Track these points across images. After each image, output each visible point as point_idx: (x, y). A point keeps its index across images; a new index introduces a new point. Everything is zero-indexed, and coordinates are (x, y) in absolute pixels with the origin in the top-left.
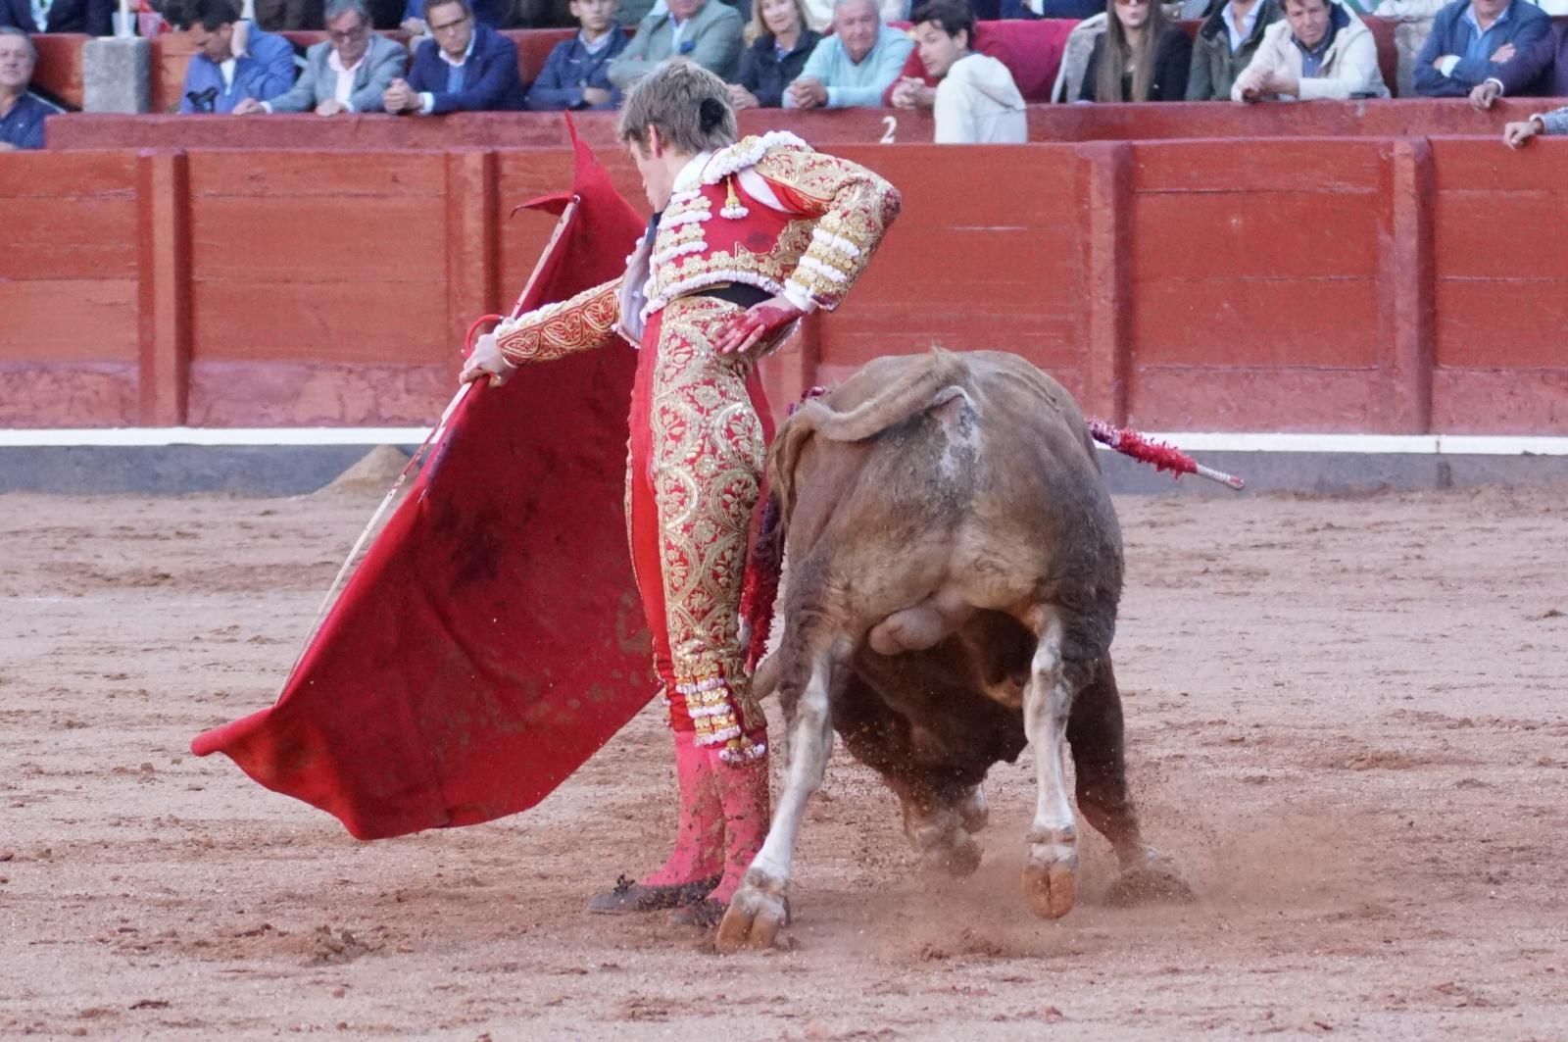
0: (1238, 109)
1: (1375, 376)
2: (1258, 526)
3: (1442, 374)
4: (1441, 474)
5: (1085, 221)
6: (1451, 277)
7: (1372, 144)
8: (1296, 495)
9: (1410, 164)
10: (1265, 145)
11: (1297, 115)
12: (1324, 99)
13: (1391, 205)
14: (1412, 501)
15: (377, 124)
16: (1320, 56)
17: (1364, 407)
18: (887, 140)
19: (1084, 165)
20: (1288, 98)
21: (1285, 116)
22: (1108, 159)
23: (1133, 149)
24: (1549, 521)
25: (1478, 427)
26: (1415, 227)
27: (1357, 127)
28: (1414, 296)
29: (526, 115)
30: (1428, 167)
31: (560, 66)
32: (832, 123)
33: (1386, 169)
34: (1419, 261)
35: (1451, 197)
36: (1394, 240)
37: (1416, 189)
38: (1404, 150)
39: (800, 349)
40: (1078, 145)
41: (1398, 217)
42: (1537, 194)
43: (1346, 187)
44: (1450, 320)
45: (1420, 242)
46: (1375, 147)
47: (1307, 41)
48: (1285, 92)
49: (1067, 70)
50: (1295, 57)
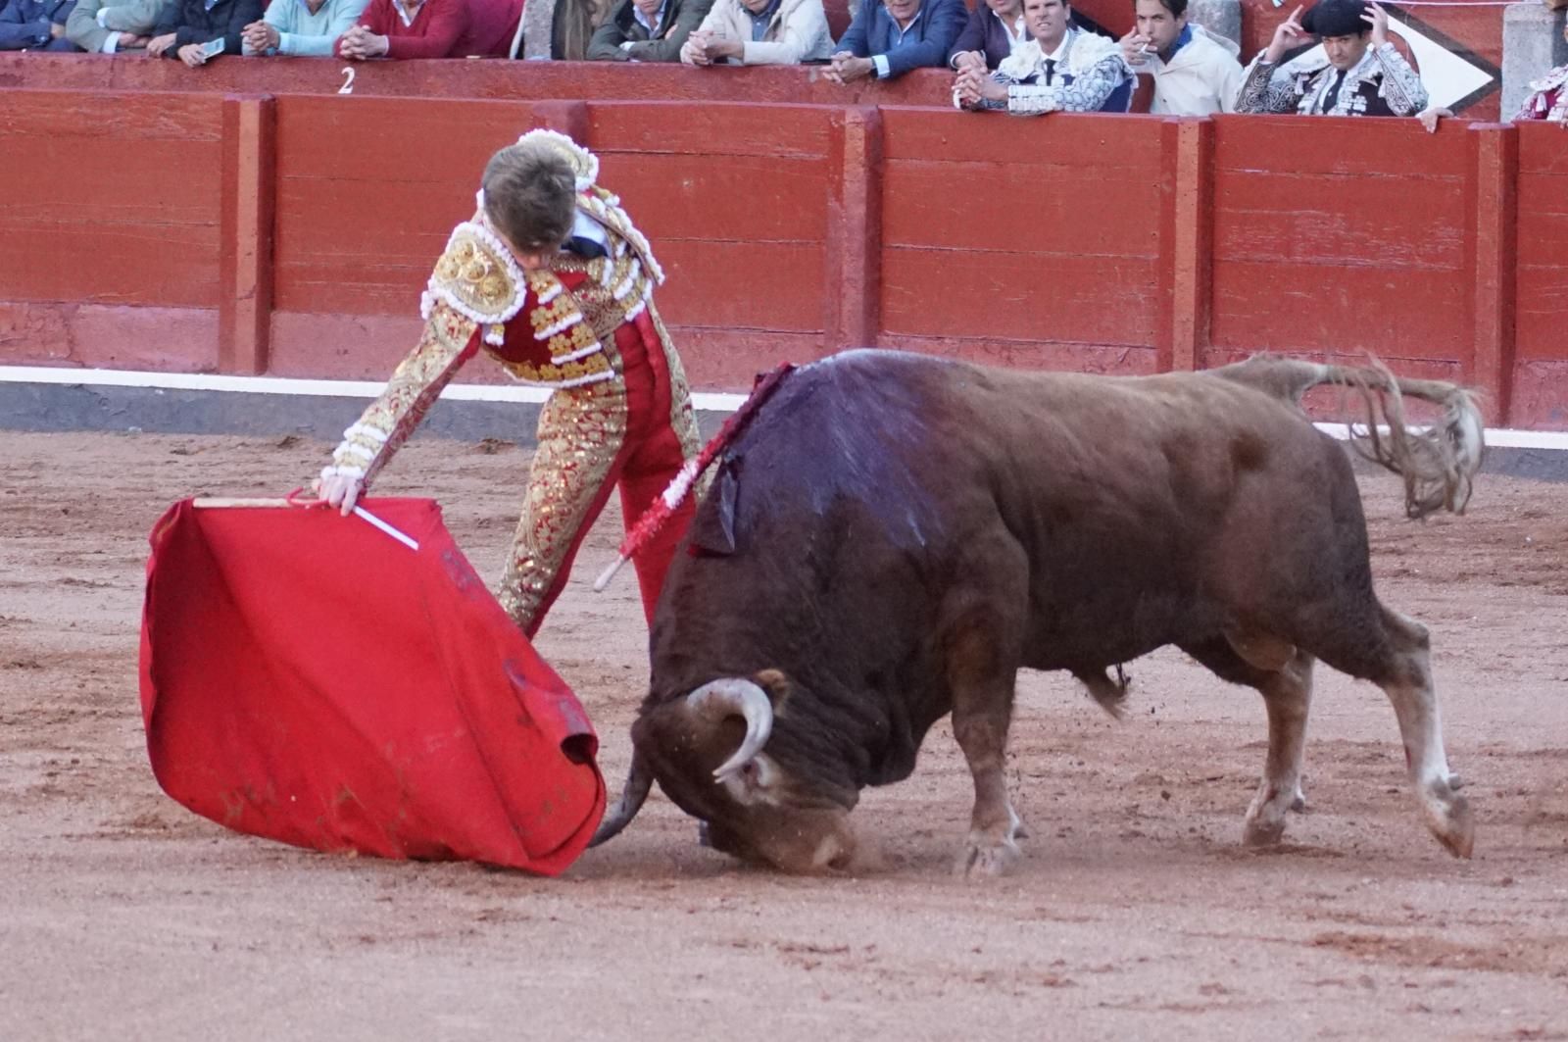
1: (819, 341)
3: (886, 339)
6: (898, 243)
7: (823, 111)
9: (861, 132)
10: (717, 108)
11: (750, 79)
12: (777, 63)
13: (841, 174)
16: (768, 19)
18: (345, 91)
20: (734, 61)
21: (739, 80)
22: (564, 117)
23: (589, 108)
26: (863, 195)
27: (809, 93)
28: (862, 262)
30: (878, 136)
31: (24, 6)
32: (290, 72)
33: (837, 138)
34: (867, 228)
35: (899, 165)
36: (842, 207)
37: (866, 156)
38: (854, 117)
39: (255, 295)
40: (535, 103)
41: (847, 184)
42: (983, 165)
43: (797, 153)
44: (895, 287)
45: (868, 209)
46: (826, 114)
47: (752, 8)
48: (731, 55)
49: (525, 27)
50: (745, 22)
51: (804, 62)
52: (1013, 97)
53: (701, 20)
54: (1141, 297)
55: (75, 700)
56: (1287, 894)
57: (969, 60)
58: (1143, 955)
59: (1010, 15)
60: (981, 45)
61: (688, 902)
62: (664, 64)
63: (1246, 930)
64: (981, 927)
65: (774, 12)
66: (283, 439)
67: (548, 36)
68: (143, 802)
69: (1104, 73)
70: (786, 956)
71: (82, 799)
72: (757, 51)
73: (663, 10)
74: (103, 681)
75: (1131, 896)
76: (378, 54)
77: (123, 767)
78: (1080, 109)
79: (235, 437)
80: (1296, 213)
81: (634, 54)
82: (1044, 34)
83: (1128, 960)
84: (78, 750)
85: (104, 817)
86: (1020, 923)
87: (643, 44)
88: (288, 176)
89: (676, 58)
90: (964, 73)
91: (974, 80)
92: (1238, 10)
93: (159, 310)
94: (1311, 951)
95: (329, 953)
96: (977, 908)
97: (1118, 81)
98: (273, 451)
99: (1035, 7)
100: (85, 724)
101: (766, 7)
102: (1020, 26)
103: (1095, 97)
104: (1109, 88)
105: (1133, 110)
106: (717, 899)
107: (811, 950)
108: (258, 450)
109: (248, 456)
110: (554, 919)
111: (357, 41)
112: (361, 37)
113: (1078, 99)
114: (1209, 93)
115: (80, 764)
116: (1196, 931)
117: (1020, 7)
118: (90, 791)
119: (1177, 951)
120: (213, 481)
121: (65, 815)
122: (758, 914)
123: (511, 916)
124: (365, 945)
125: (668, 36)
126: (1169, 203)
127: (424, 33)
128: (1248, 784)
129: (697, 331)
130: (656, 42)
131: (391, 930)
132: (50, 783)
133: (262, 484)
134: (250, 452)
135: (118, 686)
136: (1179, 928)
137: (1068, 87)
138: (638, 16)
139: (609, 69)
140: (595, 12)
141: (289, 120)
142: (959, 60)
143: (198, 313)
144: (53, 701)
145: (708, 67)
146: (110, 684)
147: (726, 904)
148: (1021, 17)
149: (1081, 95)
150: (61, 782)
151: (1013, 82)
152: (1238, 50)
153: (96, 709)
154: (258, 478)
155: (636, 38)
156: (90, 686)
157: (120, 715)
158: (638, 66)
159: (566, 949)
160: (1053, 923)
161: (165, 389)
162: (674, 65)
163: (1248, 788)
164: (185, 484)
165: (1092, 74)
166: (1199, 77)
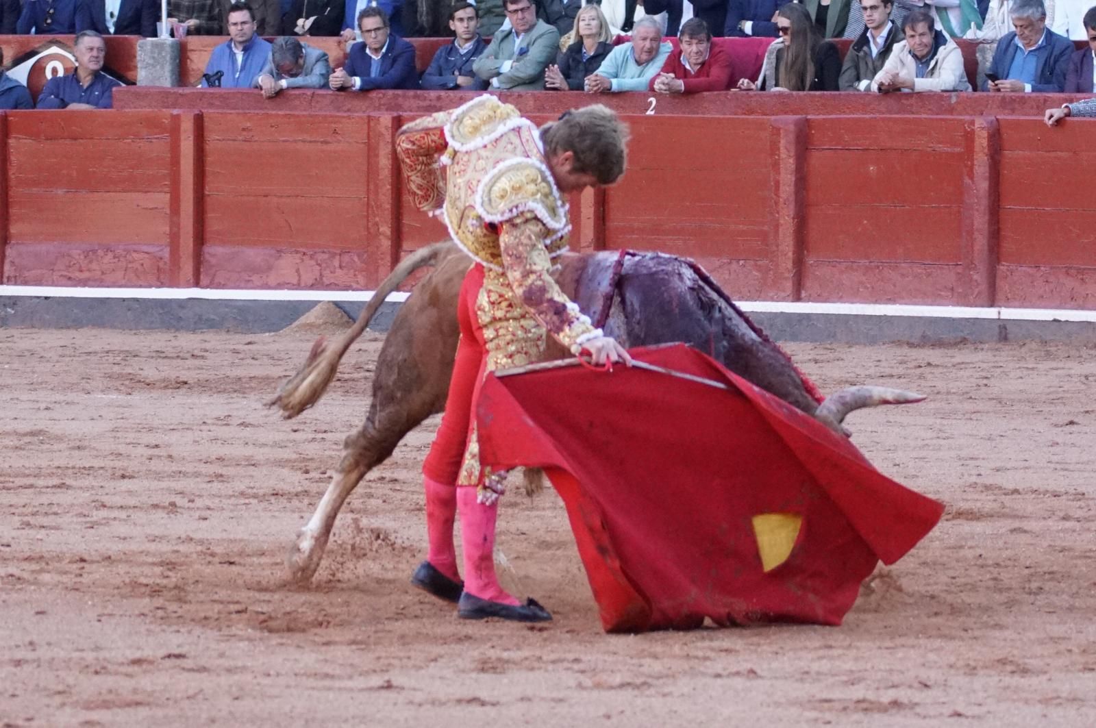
0: (875, 96)
1: (959, 269)
2: (883, 364)
3: (1003, 268)
4: (1000, 332)
5: (776, 166)
6: (1009, 206)
7: (960, 121)
8: (908, 343)
9: (985, 134)
10: (892, 120)
11: (913, 101)
12: (931, 91)
13: (972, 160)
14: (982, 349)
15: (323, 96)
16: (928, 63)
17: (952, 289)
18: (650, 113)
19: (776, 131)
20: (906, 90)
21: (904, 101)
22: (792, 128)
23: (807, 120)
24: (1069, 364)
25: (1024, 303)
26: (987, 174)
27: (951, 110)
28: (987, 218)
29: (419, 92)
30: (996, 135)
31: (442, 60)
32: (615, 101)
33: (969, 137)
34: (990, 196)
35: (1010, 155)
36: (973, 182)
37: (989, 150)
38: (981, 125)
39: (593, 245)
40: (773, 118)
41: (976, 167)
42: (1064, 154)
43: (944, 148)
44: (1007, 232)
45: (990, 184)
46: (962, 122)
47: (917, 54)
48: (903, 86)
49: (767, 70)
65: (932, 57)
101: (928, 53)
129: (880, 264)
145: (885, 92)
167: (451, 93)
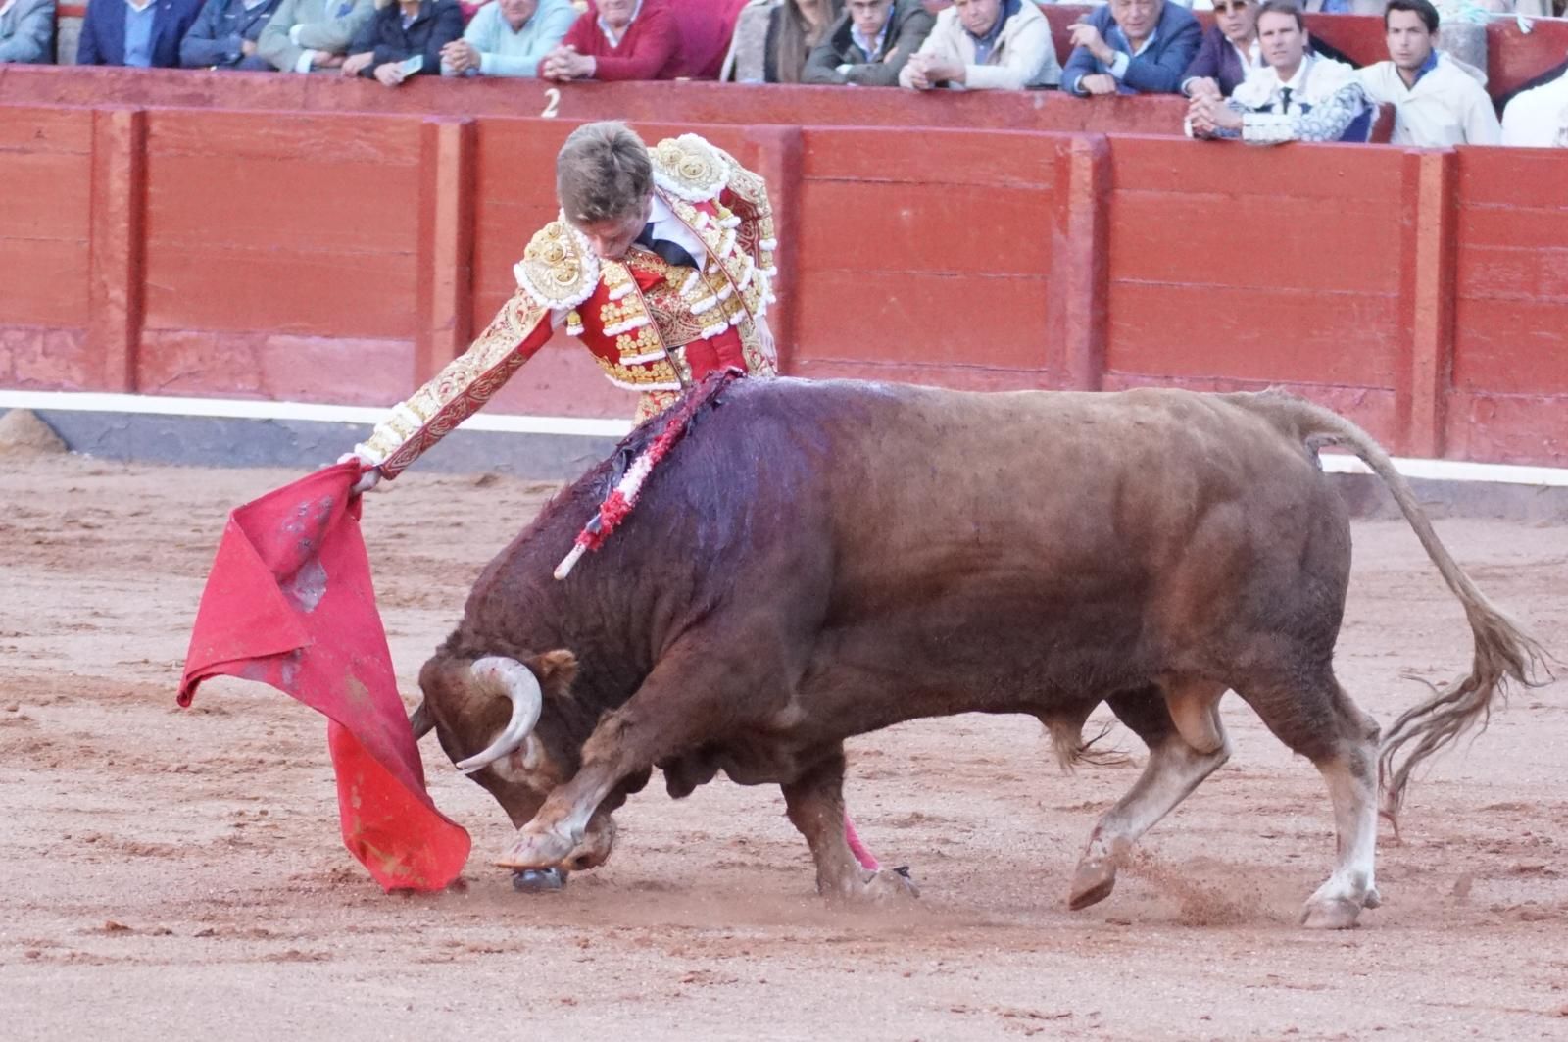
0: (909, 99)
1: (1042, 378)
3: (1112, 378)
6: (1122, 278)
7: (1050, 139)
9: (1088, 162)
10: (939, 135)
11: (972, 104)
12: (998, 88)
13: (1066, 201)
15: (21, 74)
16: (991, 43)
18: (549, 114)
19: (751, 149)
20: (956, 86)
21: (960, 105)
22: (777, 145)
23: (802, 135)
26: (1090, 227)
27: (1033, 120)
28: (1087, 298)
29: (176, 72)
30: (1105, 166)
31: (214, 21)
32: (494, 93)
33: (1063, 166)
34: (1094, 263)
35: (1127, 197)
36: (1067, 237)
37: (1093, 188)
38: (1081, 147)
39: (453, 326)
40: (747, 128)
41: (1073, 215)
42: (1214, 197)
43: (1021, 183)
44: (1122, 324)
45: (1094, 243)
46: (1051, 142)
47: (975, 30)
48: (953, 79)
49: (737, 49)
50: (967, 45)
51: (1031, 87)
52: (1248, 126)
53: (921, 43)
54: (1380, 336)
55: (263, 748)
56: (1531, 963)
57: (1202, 88)
58: (1380, 1024)
59: (1245, 40)
60: (1214, 73)
61: (903, 964)
62: (884, 88)
63: (1488, 1000)
64: (1211, 994)
65: (997, 34)
66: (480, 477)
67: (759, 57)
68: (334, 856)
69: (1343, 101)
70: (1007, 1021)
71: (271, 852)
72: (980, 75)
73: (884, 32)
74: (292, 728)
75: (1368, 964)
76: (583, 76)
77: (315, 819)
78: (1318, 139)
79: (431, 475)
80: (1542, 249)
81: (851, 78)
82: (1280, 62)
83: (1365, 1029)
84: (266, 800)
85: (294, 871)
86: (1251, 990)
87: (861, 67)
88: (489, 202)
89: (894, 81)
90: (1197, 100)
91: (1207, 108)
92: (1484, 37)
93: (352, 342)
94: (1556, 1022)
95: (529, 1014)
96: (1206, 976)
97: (1357, 110)
98: (470, 490)
99: (1270, 33)
100: (274, 774)
101: (991, 29)
102: (1255, 51)
103: (1334, 127)
104: (1349, 117)
105: (1375, 140)
106: (934, 963)
107: (1033, 1016)
108: (454, 489)
109: (444, 495)
110: (763, 982)
111: (562, 62)
112: (566, 57)
113: (1316, 128)
114: (1454, 122)
115: (269, 815)
116: (1435, 1001)
117: (1254, 32)
118: (279, 843)
119: (1416, 1021)
120: (407, 521)
121: (253, 870)
122: (976, 979)
123: (719, 979)
124: (567, 1007)
125: (888, 59)
126: (1410, 239)
127: (632, 54)
128: (1490, 848)
129: (915, 368)
130: (873, 65)
131: (593, 991)
132: (237, 834)
133: (458, 525)
134: (446, 491)
135: (309, 734)
136: (1418, 997)
137: (1306, 116)
138: (856, 38)
139: (825, 93)
140: (808, 32)
141: (490, 143)
142: (1191, 87)
143: (394, 345)
144: (241, 750)
145: (928, 92)
146: (299, 731)
147: (944, 967)
148: (1256, 42)
149: (1319, 124)
150: (250, 833)
151: (1247, 109)
152: (1485, 79)
153: (286, 758)
154: (455, 519)
155: (853, 61)
156: (281, 735)
157: (311, 765)
158: (855, 92)
159: (777, 1013)
160: (1286, 991)
161: (358, 424)
162: (894, 89)
163: (1491, 852)
164: (379, 524)
165: (1331, 102)
166: (1444, 105)
167: (230, 76)
